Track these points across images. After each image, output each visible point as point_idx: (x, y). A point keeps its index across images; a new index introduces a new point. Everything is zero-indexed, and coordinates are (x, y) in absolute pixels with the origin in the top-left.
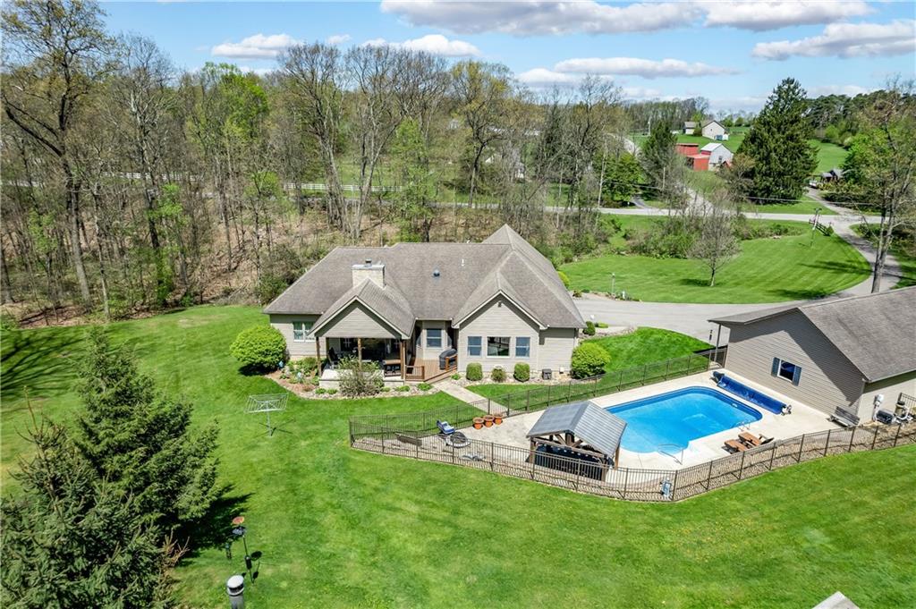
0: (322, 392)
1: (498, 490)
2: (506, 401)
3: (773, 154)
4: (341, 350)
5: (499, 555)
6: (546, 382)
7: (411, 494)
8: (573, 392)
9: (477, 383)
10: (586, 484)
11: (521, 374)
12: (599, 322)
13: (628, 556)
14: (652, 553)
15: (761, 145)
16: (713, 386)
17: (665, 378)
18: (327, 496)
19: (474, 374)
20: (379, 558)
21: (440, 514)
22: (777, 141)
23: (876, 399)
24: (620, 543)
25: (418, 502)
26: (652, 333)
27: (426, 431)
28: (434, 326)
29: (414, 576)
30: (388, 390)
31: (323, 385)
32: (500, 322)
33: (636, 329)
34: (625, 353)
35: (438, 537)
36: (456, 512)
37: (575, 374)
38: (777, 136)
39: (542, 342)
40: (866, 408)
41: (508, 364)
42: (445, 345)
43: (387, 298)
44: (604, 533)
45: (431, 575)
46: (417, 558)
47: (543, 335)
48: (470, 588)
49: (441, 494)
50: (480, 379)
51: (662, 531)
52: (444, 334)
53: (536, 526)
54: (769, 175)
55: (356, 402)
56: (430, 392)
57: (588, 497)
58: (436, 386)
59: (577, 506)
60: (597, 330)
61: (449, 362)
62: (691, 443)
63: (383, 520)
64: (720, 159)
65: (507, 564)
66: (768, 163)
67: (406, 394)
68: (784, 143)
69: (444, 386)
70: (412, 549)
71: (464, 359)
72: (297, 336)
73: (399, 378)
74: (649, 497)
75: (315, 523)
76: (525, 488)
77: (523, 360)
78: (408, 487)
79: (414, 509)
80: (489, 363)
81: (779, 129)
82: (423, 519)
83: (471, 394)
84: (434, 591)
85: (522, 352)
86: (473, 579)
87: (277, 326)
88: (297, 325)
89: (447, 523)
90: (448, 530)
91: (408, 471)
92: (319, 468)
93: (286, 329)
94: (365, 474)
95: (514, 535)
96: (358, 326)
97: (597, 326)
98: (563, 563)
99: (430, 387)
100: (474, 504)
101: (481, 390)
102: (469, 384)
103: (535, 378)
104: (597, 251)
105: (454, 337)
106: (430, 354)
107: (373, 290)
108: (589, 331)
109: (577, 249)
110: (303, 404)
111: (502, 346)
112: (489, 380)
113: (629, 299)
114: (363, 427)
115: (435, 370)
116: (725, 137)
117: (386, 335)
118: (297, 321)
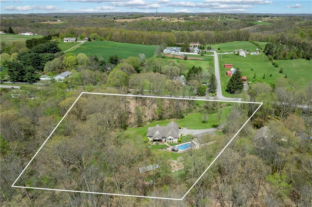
2: (171, 145)
4: (155, 141)
6: (175, 143)
10: (175, 152)
11: (173, 142)
15: (232, 82)
16: (191, 143)
17: (187, 142)
19: (168, 142)
26: (189, 135)
27: (164, 148)
28: (164, 137)
31: (154, 144)
32: (170, 137)
33: (187, 135)
37: (178, 142)
41: (171, 141)
42: (165, 139)
47: (174, 138)
55: (157, 145)
59: (174, 154)
60: (182, 135)
68: (236, 82)
69: (165, 144)
71: (167, 141)
73: (161, 143)
74: (179, 153)
76: (170, 153)
80: (169, 141)
81: (235, 79)
83: (167, 144)
85: (173, 140)
93: (149, 138)
96: (157, 138)
104: (193, 111)
105: (166, 138)
106: (164, 140)
107: (158, 135)
108: (181, 135)
109: (190, 111)
110: (152, 146)
111: (171, 139)
112: (169, 143)
113: (189, 129)
114: (158, 148)
115: (164, 142)
116: (245, 56)
117: (159, 139)
118: (150, 137)
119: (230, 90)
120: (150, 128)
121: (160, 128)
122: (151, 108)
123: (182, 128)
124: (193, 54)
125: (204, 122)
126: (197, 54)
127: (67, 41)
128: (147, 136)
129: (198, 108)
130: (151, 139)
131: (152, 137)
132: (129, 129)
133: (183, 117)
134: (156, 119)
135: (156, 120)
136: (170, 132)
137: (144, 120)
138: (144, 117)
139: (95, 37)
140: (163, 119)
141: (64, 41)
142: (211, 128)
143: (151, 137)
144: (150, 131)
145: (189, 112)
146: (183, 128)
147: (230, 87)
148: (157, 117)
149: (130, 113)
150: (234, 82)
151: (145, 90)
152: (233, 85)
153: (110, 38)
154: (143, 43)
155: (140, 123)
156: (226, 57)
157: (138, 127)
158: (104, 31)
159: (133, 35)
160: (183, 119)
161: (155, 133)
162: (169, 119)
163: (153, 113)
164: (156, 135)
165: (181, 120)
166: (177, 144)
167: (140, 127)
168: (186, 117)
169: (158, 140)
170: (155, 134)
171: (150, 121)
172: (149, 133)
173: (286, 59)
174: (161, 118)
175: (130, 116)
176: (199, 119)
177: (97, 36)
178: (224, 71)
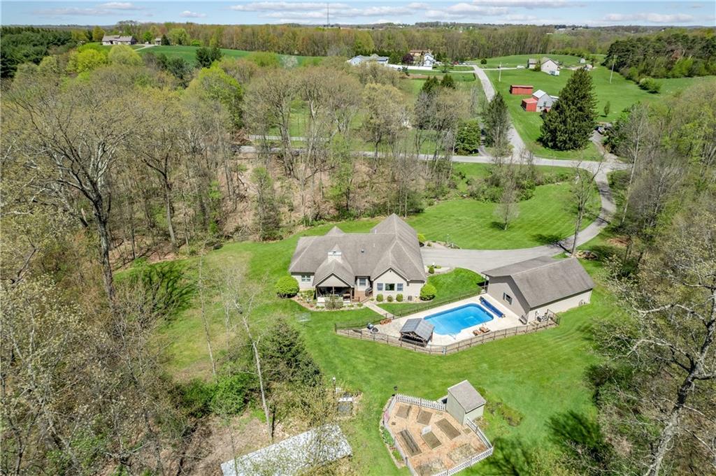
0: (318, 307)
1: (389, 351)
2: (393, 312)
3: (568, 120)
4: (323, 291)
5: (390, 372)
6: (410, 302)
7: (361, 352)
8: (420, 307)
9: (381, 303)
10: (419, 349)
11: (399, 298)
12: (438, 265)
13: (427, 372)
14: (434, 371)
15: (561, 113)
16: (479, 303)
17: (460, 299)
18: (334, 353)
19: (380, 299)
20: (354, 373)
21: (372, 359)
22: (571, 110)
23: (536, 312)
24: (426, 368)
25: (364, 355)
26: (461, 272)
27: (362, 327)
28: (363, 278)
29: (366, 378)
30: (345, 307)
31: (318, 305)
32: (391, 278)
33: (454, 268)
34: (445, 285)
35: (371, 367)
36: (377, 359)
37: (421, 298)
38: (572, 107)
39: (408, 285)
40: (532, 316)
41: (394, 294)
42: (367, 286)
43: (343, 268)
44: (421, 365)
45: (371, 377)
46: (366, 373)
47: (408, 283)
48: (382, 381)
49: (371, 352)
50: (382, 300)
51: (439, 364)
52: (367, 280)
53: (401, 363)
54: (566, 133)
55: (333, 312)
56: (362, 308)
57: (419, 353)
58: (364, 304)
59: (416, 357)
60: (435, 270)
61: (369, 293)
62: (462, 331)
63: (354, 361)
64: (545, 103)
65: (392, 374)
66: (565, 125)
67: (353, 308)
68: (576, 112)
69: (367, 304)
70: (364, 370)
71: (376, 292)
72: (303, 280)
73: (349, 301)
74: (439, 353)
75: (332, 363)
76: (398, 350)
77: (400, 292)
78: (360, 350)
79: (363, 358)
80: (386, 294)
81: (573, 102)
82: (366, 361)
83: (379, 308)
84: (372, 382)
85: (400, 289)
86: (382, 378)
87: (294, 276)
88: (303, 276)
89: (374, 362)
90: (374, 364)
91: (359, 344)
92: (327, 343)
93: (299, 278)
94: (344, 345)
95: (394, 366)
96: (333, 282)
97: (436, 267)
98: (409, 374)
99: (362, 305)
100: (382, 356)
101: (383, 306)
102: (378, 303)
103: (405, 301)
104: (449, 195)
105: (371, 283)
106: (361, 289)
107: (338, 265)
108: (431, 271)
109: (437, 193)
110: (312, 313)
111: (391, 287)
112: (386, 301)
113: (455, 247)
114: (339, 325)
115: (363, 297)
116: (557, 73)
117: (344, 285)
118: (303, 274)
119: (554, 139)
120: (303, 242)
121: (344, 237)
122: (310, 183)
123: (429, 245)
124: (421, 68)
125: (499, 226)
126: (430, 69)
127: (112, 42)
128: (291, 270)
129: (462, 186)
130: (306, 285)
131: (312, 277)
132: (230, 245)
133: (418, 211)
134: (328, 217)
135: (328, 220)
136: (389, 257)
137: (286, 218)
138: (286, 209)
139: (181, 38)
140: (351, 215)
141: (104, 44)
142: (535, 246)
143: (309, 274)
144: (302, 251)
145: (436, 197)
146: (433, 244)
147: (555, 129)
148: (331, 211)
149: (243, 198)
150: (568, 113)
151: (294, 139)
152: (564, 122)
153: (218, 42)
154: (296, 53)
155: (271, 229)
156: (508, 75)
157: (265, 239)
158: (205, 29)
159: (272, 34)
160: (420, 217)
161: (326, 256)
162: (373, 216)
163: (319, 198)
164: (329, 266)
165: (414, 218)
166: (418, 309)
167: (271, 242)
168: (427, 209)
169: (339, 290)
170: (324, 263)
171: (307, 221)
172: (298, 259)
173: (674, 77)
174: (343, 213)
175: (241, 206)
176: (477, 217)
177: (185, 35)
178: (512, 101)
